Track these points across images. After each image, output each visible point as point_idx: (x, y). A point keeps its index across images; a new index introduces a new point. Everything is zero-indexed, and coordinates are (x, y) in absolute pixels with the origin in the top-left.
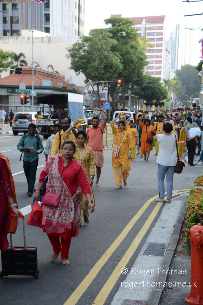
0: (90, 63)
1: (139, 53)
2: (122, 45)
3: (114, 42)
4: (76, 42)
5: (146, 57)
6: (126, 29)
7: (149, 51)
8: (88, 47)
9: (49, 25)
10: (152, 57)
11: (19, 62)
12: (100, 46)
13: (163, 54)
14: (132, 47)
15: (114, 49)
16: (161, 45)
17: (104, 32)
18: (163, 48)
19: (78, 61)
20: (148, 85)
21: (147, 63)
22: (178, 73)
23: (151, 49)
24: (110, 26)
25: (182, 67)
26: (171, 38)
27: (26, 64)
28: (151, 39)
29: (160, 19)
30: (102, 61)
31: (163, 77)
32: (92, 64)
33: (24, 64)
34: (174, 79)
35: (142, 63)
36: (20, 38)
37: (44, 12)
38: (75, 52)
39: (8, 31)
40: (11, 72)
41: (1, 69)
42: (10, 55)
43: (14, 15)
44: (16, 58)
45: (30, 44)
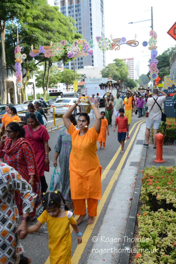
0: (109, 75)
1: (126, 71)
2: (120, 68)
3: (117, 67)
4: (103, 68)
5: (128, 72)
6: (121, 63)
7: (129, 70)
8: (108, 70)
9: (93, 63)
10: (130, 72)
11: (84, 77)
12: (112, 69)
13: (134, 70)
14: (123, 69)
15: (117, 70)
16: (133, 68)
17: (113, 64)
18: (134, 69)
19: (104, 75)
20: (130, 82)
21: (129, 74)
22: (140, 77)
23: (130, 69)
24: (115, 62)
25: (141, 75)
26: (137, 65)
27: (86, 77)
28: (130, 66)
29: (132, 59)
30: (113, 75)
31: (135, 79)
33: (85, 78)
34: (139, 79)
35: (127, 74)
36: (84, 69)
37: (92, 59)
38: (103, 72)
39: (80, 67)
40: (81, 81)
41: (78, 80)
42: (81, 75)
43: (82, 62)
44: (83, 76)
45: (87, 70)
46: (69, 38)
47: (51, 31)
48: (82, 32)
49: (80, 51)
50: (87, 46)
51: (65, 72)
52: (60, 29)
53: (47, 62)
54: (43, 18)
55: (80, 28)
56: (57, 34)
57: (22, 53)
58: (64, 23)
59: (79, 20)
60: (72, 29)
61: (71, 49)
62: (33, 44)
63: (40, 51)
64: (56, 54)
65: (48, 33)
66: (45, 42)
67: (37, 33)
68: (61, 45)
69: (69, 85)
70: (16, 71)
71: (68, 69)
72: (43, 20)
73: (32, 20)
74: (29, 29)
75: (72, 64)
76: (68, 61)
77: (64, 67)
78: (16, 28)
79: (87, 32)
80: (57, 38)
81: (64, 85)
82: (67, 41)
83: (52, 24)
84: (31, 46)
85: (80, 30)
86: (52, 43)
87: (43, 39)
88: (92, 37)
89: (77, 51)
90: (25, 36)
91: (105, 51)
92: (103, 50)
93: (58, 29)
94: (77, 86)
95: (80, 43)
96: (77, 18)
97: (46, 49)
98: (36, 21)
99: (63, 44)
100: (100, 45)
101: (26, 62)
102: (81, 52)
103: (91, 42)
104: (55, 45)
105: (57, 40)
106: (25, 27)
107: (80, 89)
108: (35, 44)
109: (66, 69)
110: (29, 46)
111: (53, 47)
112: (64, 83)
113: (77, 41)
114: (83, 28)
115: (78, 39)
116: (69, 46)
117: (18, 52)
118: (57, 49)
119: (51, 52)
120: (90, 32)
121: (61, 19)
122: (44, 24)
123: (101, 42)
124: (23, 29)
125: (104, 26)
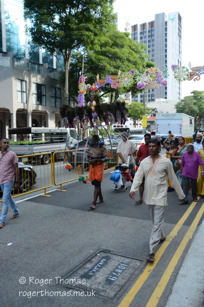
0: (185, 110)
2: (198, 102)
3: (195, 101)
4: (178, 102)
6: (200, 95)
8: (183, 104)
9: (167, 96)
11: (154, 112)
12: (189, 103)
14: (203, 103)
15: (195, 104)
17: (190, 97)
19: (179, 109)
24: (193, 94)
27: (157, 112)
30: (190, 109)
32: (186, 111)
33: (156, 112)
36: (155, 102)
37: (165, 91)
38: (178, 106)
39: (150, 100)
40: (151, 116)
41: (147, 114)
42: (151, 109)
43: (153, 94)
44: (153, 110)
45: (159, 104)
46: (140, 67)
47: (119, 59)
48: (155, 60)
49: (151, 81)
50: (161, 76)
51: (133, 105)
52: (130, 57)
53: (114, 94)
54: (111, 44)
55: (153, 55)
56: (126, 63)
57: (86, 83)
58: (135, 50)
59: (152, 46)
60: (144, 57)
61: (141, 79)
62: (99, 74)
63: (106, 82)
64: (123, 85)
65: (116, 61)
66: (113, 71)
67: (105, 62)
68: (130, 75)
69: (136, 121)
70: (79, 103)
71: (136, 102)
72: (111, 47)
73: (99, 48)
74: (96, 57)
75: (141, 96)
76: (137, 93)
77: (132, 99)
78: (82, 56)
79: (161, 60)
80: (126, 67)
81: (131, 120)
82: (137, 70)
83: (121, 52)
84: (97, 76)
85: (153, 58)
86: (120, 72)
87: (110, 68)
88: (166, 66)
89: (148, 82)
90: (90, 64)
91: (181, 82)
92: (179, 80)
93: (128, 56)
94: (147, 122)
95: (152, 73)
96: (149, 45)
97: (114, 79)
98: (104, 49)
99: (133, 74)
100: (176, 75)
101: (91, 93)
102: (153, 83)
103: (165, 72)
104: (123, 75)
105: (126, 69)
106: (92, 56)
107: (150, 126)
108: (101, 74)
109: (134, 102)
110: (94, 75)
111: (121, 77)
112: (131, 118)
113: (149, 70)
114: (157, 56)
115: (150, 68)
116: (140, 76)
117: (82, 83)
118: (126, 79)
119: (118, 82)
120: (165, 59)
121: (132, 46)
122: (113, 51)
123: (177, 71)
124: (89, 57)
125: (181, 52)
